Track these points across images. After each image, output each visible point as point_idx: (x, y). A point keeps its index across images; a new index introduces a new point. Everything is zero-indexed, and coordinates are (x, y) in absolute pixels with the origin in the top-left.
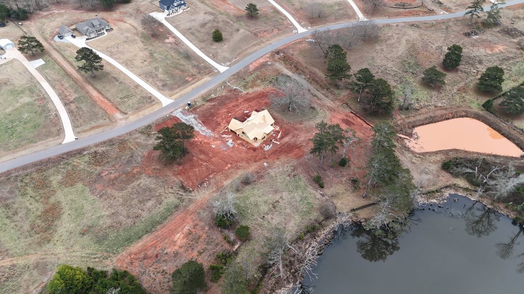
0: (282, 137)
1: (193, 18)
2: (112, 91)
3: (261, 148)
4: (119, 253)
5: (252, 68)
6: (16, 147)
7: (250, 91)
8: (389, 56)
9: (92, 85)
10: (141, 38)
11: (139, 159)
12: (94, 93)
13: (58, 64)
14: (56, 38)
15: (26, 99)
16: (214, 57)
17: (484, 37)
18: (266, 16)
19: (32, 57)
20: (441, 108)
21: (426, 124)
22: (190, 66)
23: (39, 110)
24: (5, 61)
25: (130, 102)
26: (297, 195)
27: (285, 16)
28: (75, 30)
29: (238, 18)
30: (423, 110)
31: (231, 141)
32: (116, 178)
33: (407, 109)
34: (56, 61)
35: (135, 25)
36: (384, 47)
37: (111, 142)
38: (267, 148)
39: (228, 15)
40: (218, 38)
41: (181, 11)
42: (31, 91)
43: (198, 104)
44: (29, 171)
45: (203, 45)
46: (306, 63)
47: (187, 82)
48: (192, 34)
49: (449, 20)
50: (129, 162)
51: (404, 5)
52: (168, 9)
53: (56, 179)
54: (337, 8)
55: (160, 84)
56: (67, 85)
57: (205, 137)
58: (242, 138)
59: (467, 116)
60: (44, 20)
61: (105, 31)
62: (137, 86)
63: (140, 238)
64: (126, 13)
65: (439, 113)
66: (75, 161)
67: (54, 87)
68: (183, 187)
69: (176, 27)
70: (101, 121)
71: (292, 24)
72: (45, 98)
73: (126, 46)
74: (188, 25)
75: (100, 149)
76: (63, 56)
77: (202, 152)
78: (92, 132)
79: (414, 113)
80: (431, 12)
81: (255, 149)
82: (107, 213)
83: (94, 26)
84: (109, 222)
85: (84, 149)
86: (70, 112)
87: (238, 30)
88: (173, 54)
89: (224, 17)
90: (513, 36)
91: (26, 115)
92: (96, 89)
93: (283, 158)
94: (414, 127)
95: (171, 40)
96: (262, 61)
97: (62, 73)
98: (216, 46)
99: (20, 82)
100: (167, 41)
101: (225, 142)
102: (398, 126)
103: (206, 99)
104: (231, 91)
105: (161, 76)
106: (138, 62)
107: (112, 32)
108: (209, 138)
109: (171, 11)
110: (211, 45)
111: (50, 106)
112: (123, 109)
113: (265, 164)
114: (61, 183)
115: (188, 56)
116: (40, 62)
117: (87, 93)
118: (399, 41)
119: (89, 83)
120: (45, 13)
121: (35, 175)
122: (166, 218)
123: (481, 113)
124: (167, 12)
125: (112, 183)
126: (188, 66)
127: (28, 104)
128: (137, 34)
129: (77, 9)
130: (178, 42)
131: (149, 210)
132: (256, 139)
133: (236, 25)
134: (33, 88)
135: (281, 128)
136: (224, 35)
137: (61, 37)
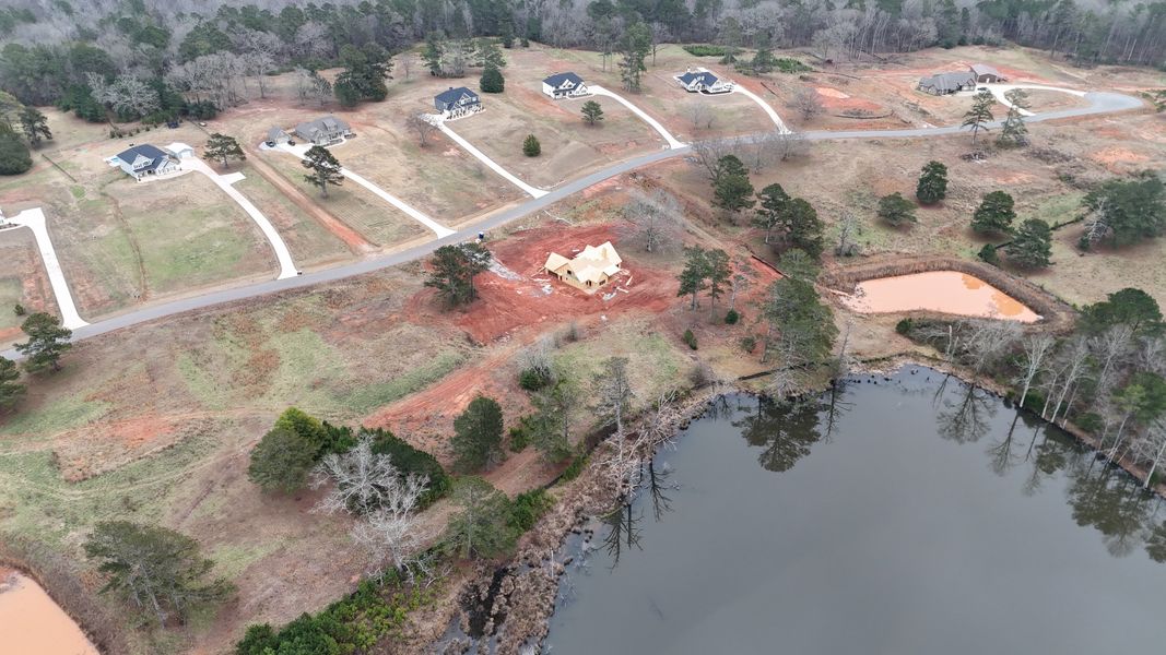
0: (633, 285)
1: (491, 123)
2: (355, 217)
3: (598, 296)
4: (368, 414)
5: (587, 193)
6: (205, 282)
7: (584, 223)
8: (825, 184)
9: (323, 208)
10: (402, 148)
11: (400, 303)
12: (327, 219)
13: (267, 179)
14: (264, 146)
15: (218, 223)
16: (525, 177)
17: (996, 162)
18: (616, 123)
19: (226, 169)
20: (907, 256)
21: (880, 277)
22: (484, 189)
23: (239, 238)
24: (180, 173)
25: (385, 231)
26: (653, 357)
27: (649, 125)
28: (294, 134)
29: (568, 126)
30: (876, 258)
31: (548, 286)
32: (363, 325)
33: (848, 255)
34: (263, 176)
35: (394, 130)
36: (819, 172)
37: (355, 280)
38: (607, 297)
39: (551, 121)
40: (532, 150)
41: (470, 113)
42: (225, 213)
43: (496, 237)
44: (226, 311)
45: (507, 160)
46: (681, 189)
47: (479, 208)
48: (489, 145)
49: (938, 137)
50: (383, 306)
51: (858, 114)
52: (449, 109)
53: (268, 323)
54: (741, 115)
55: (434, 210)
56: (281, 207)
57: (506, 280)
58: (567, 282)
59: (950, 269)
60: (242, 121)
61: (343, 138)
62: (397, 211)
63: (401, 396)
64: (378, 114)
65: (902, 262)
66: (299, 302)
67: (261, 209)
68: (469, 339)
69: (462, 135)
70: (338, 254)
71: (661, 136)
72: (248, 223)
73: (378, 158)
74: (483, 133)
75: (337, 289)
76: (274, 169)
77: (500, 298)
78: (324, 267)
79: (859, 260)
80: (906, 124)
81: (587, 298)
82: (349, 364)
83: (326, 128)
84: (353, 375)
85: (312, 287)
86: (289, 242)
87: (567, 142)
88: (457, 172)
89: (544, 124)
90: (1047, 161)
91: (218, 244)
92: (329, 213)
93: (633, 311)
94: (858, 281)
95: (453, 152)
96: (605, 185)
97: (274, 191)
98: (530, 161)
99: (205, 201)
100: (446, 153)
101: (538, 288)
102: (831, 277)
103: (510, 231)
104: (551, 223)
105: (435, 199)
106: (397, 180)
107: (355, 139)
108: (513, 282)
109: (454, 112)
110: (521, 160)
111: (256, 232)
112: (374, 239)
113: (604, 317)
114: (276, 329)
115: (481, 173)
116: (238, 176)
117: (315, 217)
118: (846, 163)
119: (318, 205)
120: (243, 112)
121: (237, 317)
122: (442, 376)
123: (975, 264)
124: (447, 113)
125: (357, 330)
126: (480, 188)
127: (220, 230)
128: (396, 143)
129: (296, 107)
130: (464, 155)
131: (417, 364)
132: (589, 283)
133: (564, 136)
134: (228, 208)
135: (632, 272)
136: (543, 148)
137: (271, 144)
